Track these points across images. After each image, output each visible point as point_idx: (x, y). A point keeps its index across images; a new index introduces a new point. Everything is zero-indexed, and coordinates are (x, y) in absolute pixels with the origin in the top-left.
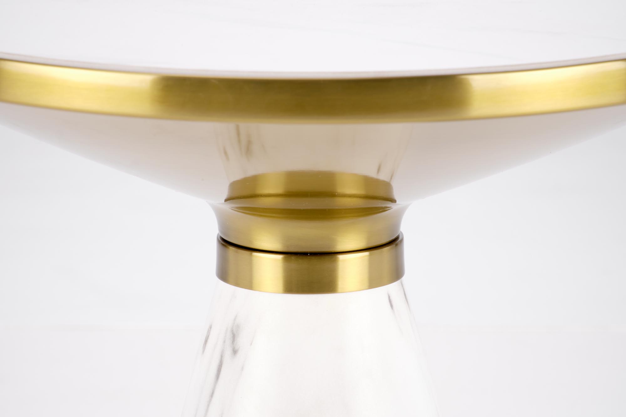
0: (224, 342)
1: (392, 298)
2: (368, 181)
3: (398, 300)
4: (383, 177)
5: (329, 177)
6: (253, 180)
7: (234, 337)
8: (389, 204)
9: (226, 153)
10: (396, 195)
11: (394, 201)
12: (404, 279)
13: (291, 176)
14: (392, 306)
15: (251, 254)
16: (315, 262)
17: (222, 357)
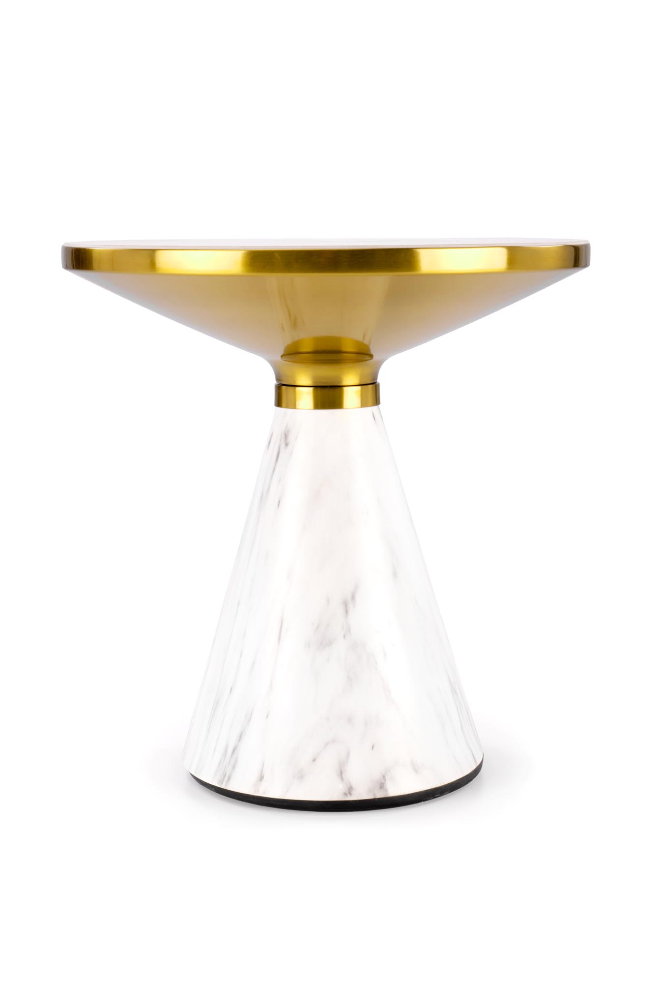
0: (280, 440)
1: (375, 415)
2: (359, 344)
3: (377, 416)
4: (366, 342)
5: (338, 340)
6: (296, 344)
7: (286, 436)
8: (368, 358)
9: (283, 328)
10: (372, 352)
11: (371, 356)
12: (380, 405)
13: (318, 340)
14: (375, 419)
15: (295, 389)
16: (331, 391)
17: (279, 448)
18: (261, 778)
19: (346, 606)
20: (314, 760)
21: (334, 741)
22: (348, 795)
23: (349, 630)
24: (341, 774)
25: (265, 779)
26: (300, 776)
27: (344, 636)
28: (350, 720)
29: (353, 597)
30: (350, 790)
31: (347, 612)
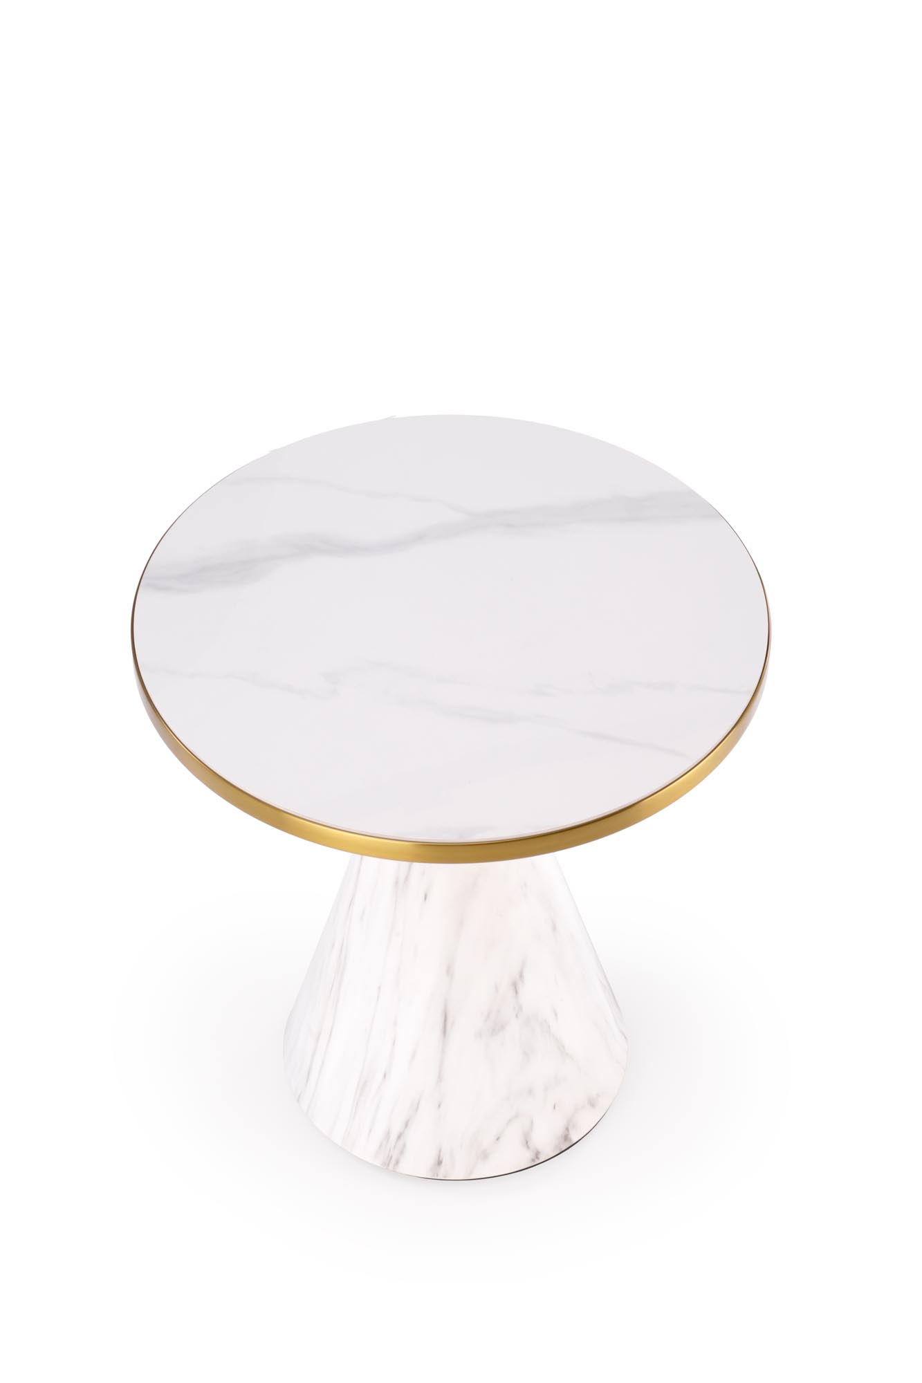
18: (440, 1163)
19: (515, 987)
20: (498, 1139)
21: (517, 1116)
22: (536, 1160)
23: (521, 1008)
24: (527, 1143)
25: (443, 1163)
26: (484, 1156)
27: (517, 1016)
28: (530, 1092)
29: (521, 976)
30: (537, 1154)
31: (516, 992)
